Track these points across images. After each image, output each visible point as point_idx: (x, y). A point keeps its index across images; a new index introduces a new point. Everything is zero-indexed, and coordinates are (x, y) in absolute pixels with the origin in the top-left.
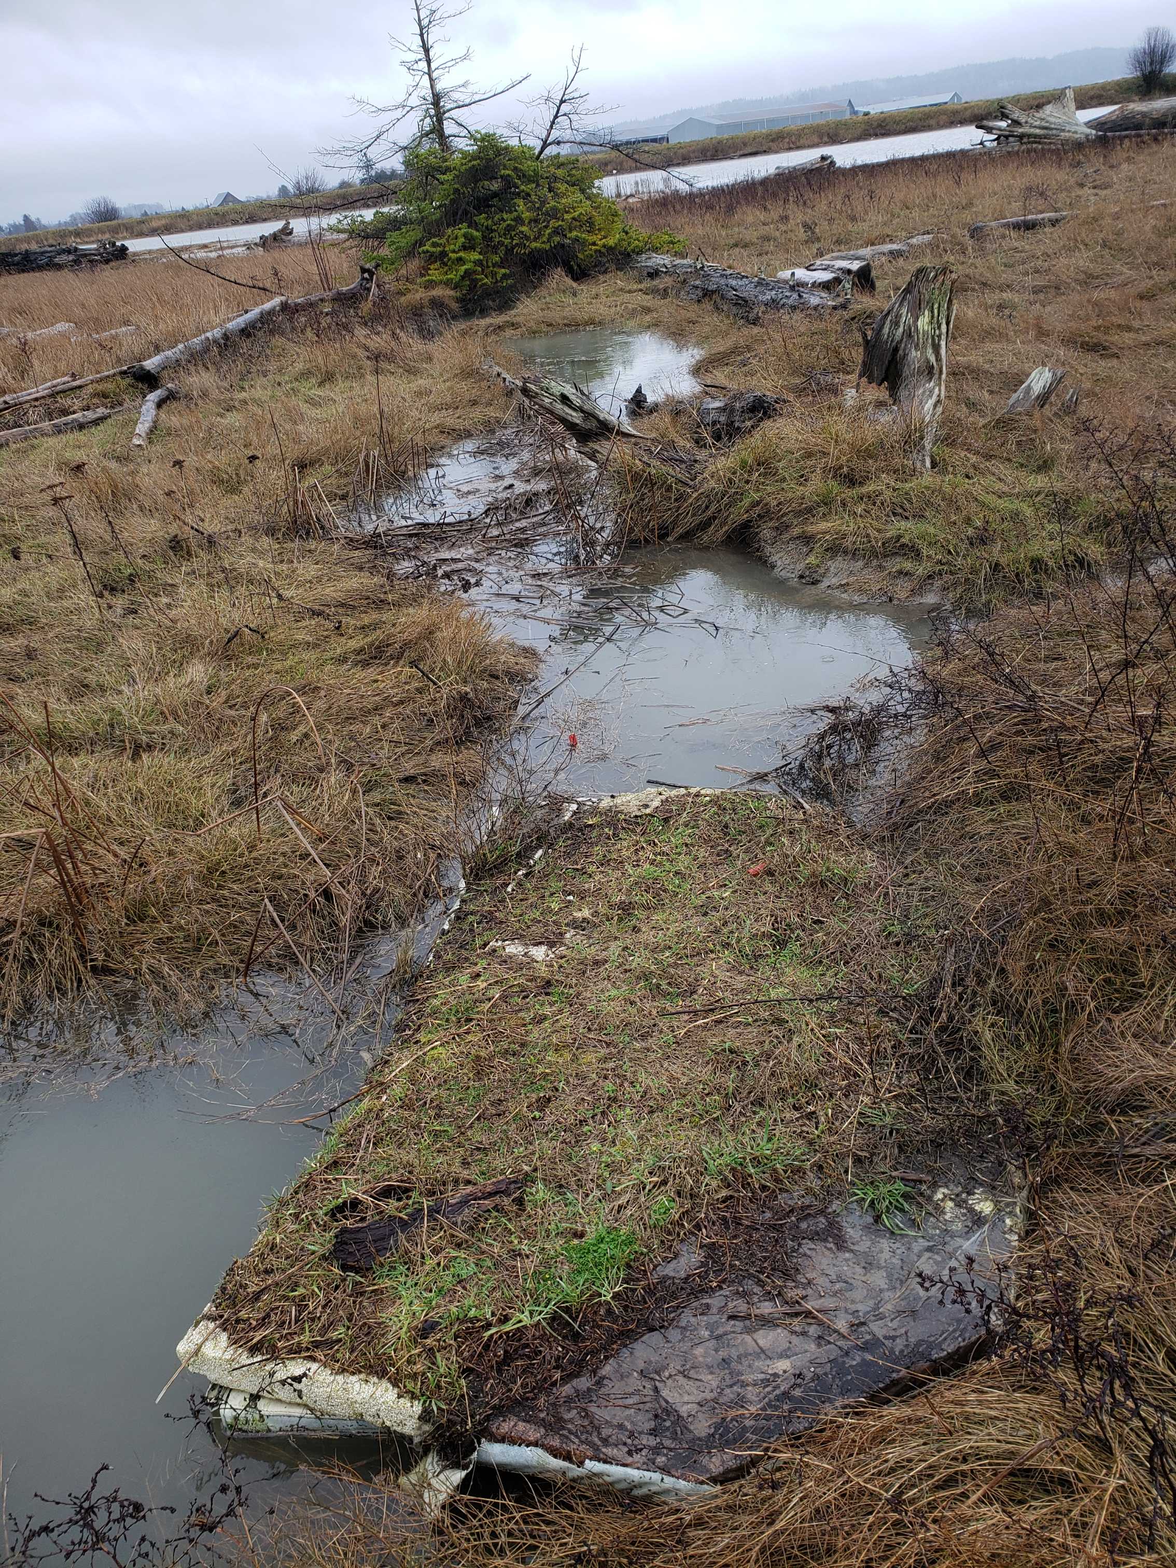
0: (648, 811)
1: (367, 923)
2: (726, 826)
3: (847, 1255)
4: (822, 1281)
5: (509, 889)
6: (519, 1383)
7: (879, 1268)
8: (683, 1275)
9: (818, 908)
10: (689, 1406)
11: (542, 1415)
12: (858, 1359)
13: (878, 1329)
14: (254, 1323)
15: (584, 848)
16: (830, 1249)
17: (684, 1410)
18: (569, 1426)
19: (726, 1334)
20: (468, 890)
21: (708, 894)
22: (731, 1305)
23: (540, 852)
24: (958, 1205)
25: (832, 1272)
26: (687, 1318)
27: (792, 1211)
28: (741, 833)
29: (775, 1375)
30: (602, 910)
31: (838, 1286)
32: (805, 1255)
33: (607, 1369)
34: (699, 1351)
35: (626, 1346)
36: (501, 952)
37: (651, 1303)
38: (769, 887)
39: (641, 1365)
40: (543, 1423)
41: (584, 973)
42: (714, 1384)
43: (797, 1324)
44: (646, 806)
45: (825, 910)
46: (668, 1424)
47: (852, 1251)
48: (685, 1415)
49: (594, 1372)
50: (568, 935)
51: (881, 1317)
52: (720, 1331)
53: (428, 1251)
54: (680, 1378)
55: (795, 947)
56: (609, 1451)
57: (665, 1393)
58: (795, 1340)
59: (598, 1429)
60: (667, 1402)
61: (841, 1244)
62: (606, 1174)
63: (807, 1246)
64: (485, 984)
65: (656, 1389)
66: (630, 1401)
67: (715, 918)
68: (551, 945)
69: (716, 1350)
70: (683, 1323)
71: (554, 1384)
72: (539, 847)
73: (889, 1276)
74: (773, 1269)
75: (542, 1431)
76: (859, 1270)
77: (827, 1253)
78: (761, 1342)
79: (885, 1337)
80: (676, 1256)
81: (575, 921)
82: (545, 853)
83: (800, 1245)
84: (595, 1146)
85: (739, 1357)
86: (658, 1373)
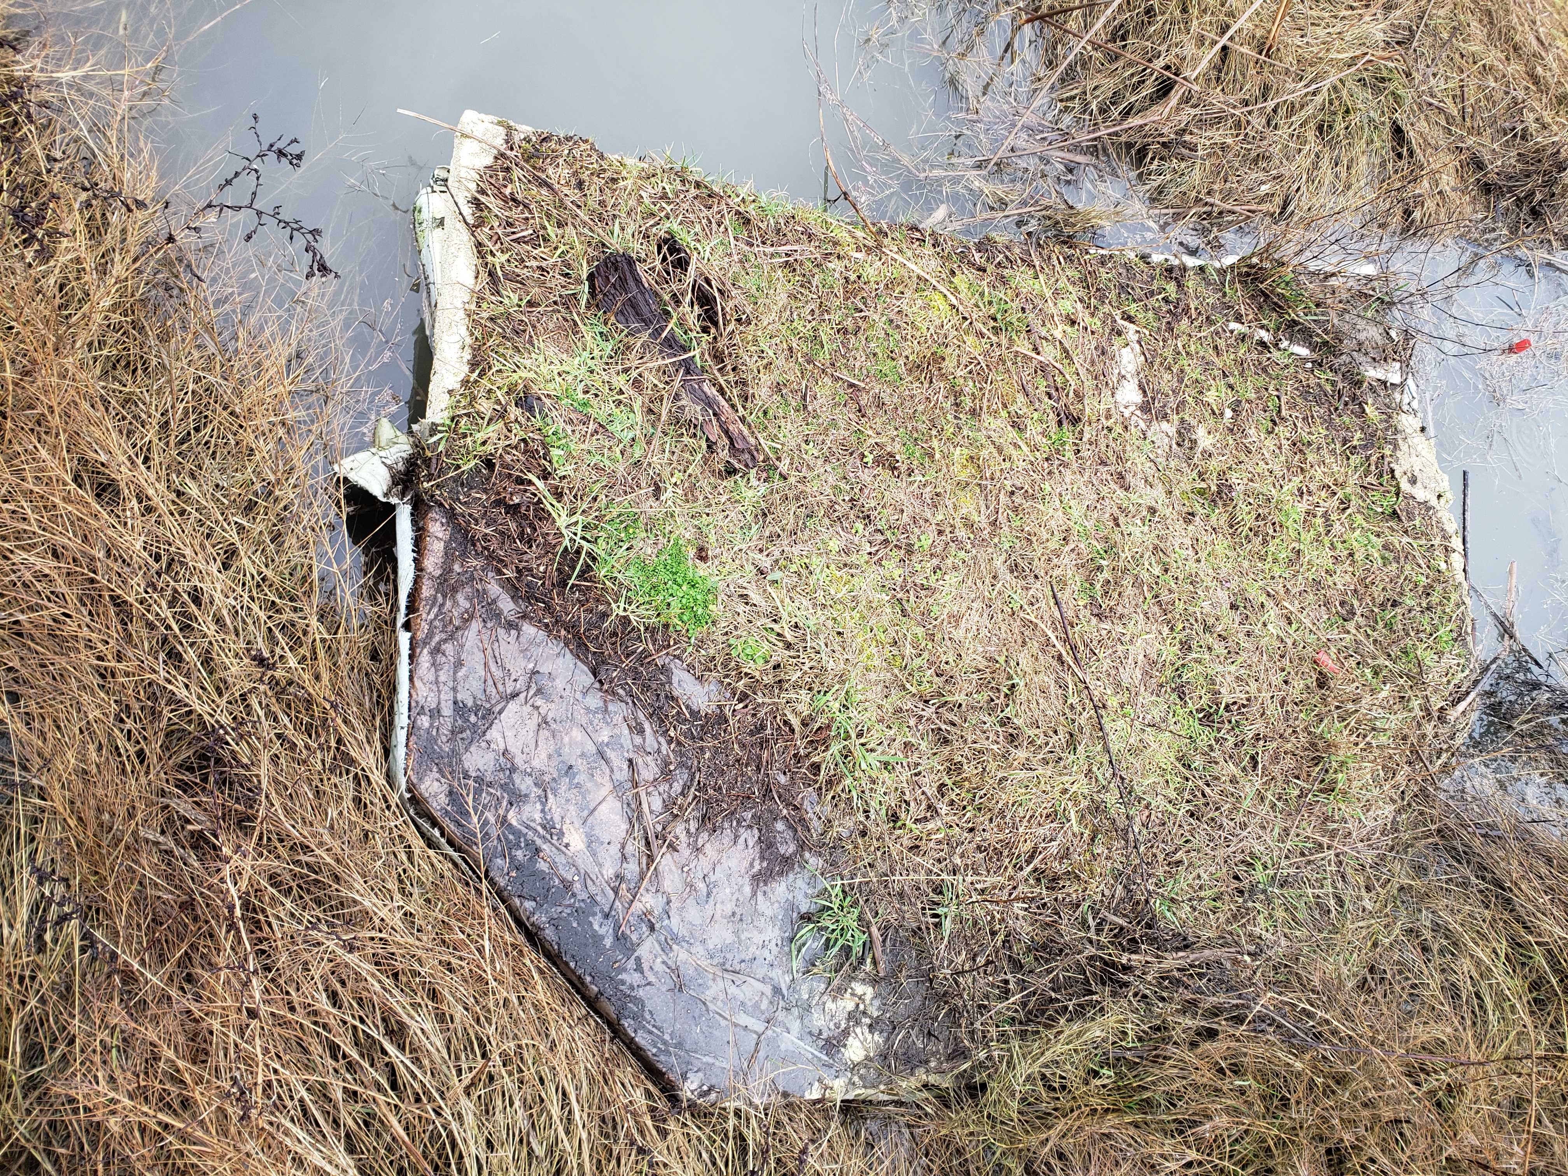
0: (1405, 486)
1: (1142, 152)
2: (1395, 604)
3: (747, 890)
4: (703, 864)
5: (1233, 325)
6: (488, 531)
7: (736, 933)
8: (675, 693)
9: (1275, 759)
10: (500, 740)
11: (457, 568)
12: (602, 931)
13: (648, 949)
14: (507, 191)
15: (1319, 411)
16: (752, 865)
17: (493, 734)
18: (448, 604)
19: (607, 761)
20: (1222, 272)
21: (1269, 604)
22: (649, 759)
23: (1304, 352)
24: (850, 1016)
25: (718, 876)
26: (619, 710)
27: (796, 808)
28: (1389, 626)
29: (561, 834)
30: (1214, 464)
31: (701, 886)
32: (737, 837)
33: (529, 630)
34: (577, 734)
35: (566, 645)
36: (1117, 342)
37: (627, 663)
38: (1298, 684)
39: (544, 669)
40: (447, 570)
41: (1103, 463)
42: (536, 763)
43: (635, 847)
44: (1413, 481)
45: (1276, 770)
46: (473, 719)
47: (754, 894)
48: (488, 736)
49: (524, 616)
50: (1165, 425)
51: (666, 947)
52: (610, 754)
53: (634, 374)
54: (536, 719)
55: (1205, 737)
56: (425, 658)
57: (513, 706)
58: (615, 849)
59: (452, 637)
60: (500, 713)
61: (761, 879)
62: (794, 568)
63: (750, 836)
64: (1058, 334)
65: (515, 695)
66: (493, 668)
67: (1229, 621)
68: (1145, 408)
69: (583, 755)
70: (611, 707)
71: (499, 572)
72: (1313, 347)
73: (725, 949)
74: (707, 802)
75: (438, 573)
76: (729, 908)
77: (746, 864)
78: (603, 808)
79: (638, 960)
80: (700, 679)
81: (1190, 428)
82: (1305, 360)
83: (750, 827)
84: (834, 545)
85: (578, 786)
86: (539, 692)
